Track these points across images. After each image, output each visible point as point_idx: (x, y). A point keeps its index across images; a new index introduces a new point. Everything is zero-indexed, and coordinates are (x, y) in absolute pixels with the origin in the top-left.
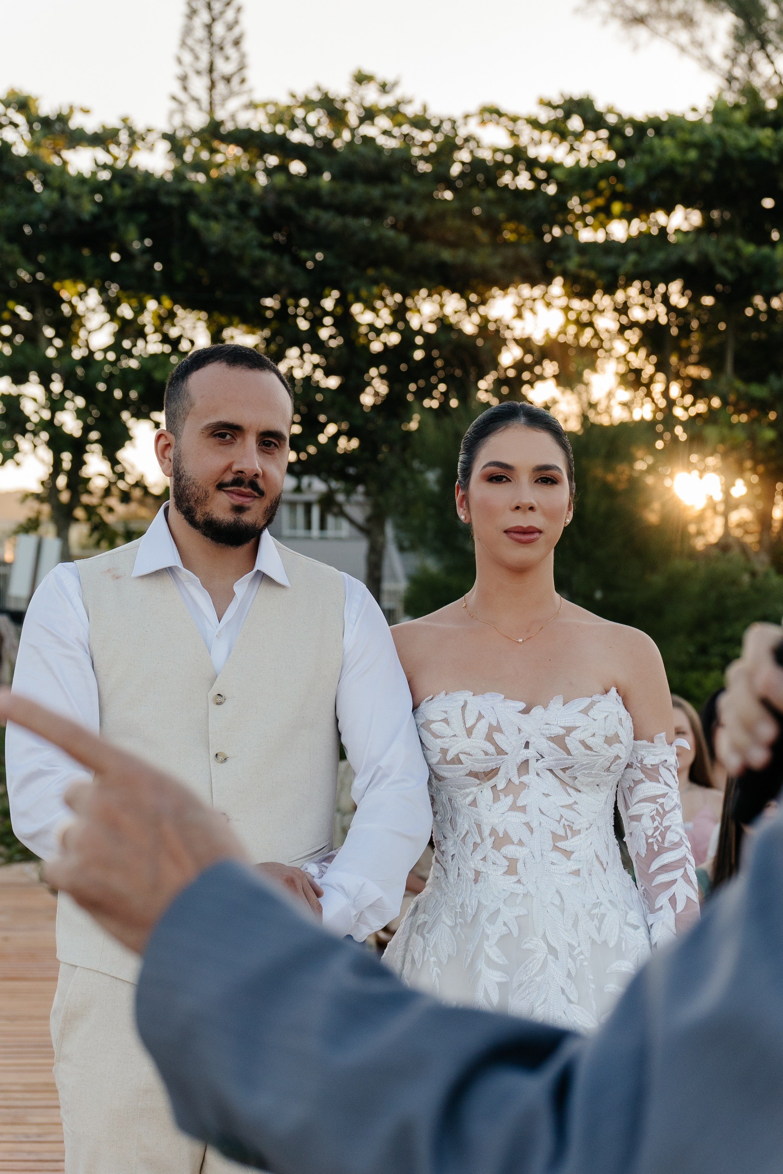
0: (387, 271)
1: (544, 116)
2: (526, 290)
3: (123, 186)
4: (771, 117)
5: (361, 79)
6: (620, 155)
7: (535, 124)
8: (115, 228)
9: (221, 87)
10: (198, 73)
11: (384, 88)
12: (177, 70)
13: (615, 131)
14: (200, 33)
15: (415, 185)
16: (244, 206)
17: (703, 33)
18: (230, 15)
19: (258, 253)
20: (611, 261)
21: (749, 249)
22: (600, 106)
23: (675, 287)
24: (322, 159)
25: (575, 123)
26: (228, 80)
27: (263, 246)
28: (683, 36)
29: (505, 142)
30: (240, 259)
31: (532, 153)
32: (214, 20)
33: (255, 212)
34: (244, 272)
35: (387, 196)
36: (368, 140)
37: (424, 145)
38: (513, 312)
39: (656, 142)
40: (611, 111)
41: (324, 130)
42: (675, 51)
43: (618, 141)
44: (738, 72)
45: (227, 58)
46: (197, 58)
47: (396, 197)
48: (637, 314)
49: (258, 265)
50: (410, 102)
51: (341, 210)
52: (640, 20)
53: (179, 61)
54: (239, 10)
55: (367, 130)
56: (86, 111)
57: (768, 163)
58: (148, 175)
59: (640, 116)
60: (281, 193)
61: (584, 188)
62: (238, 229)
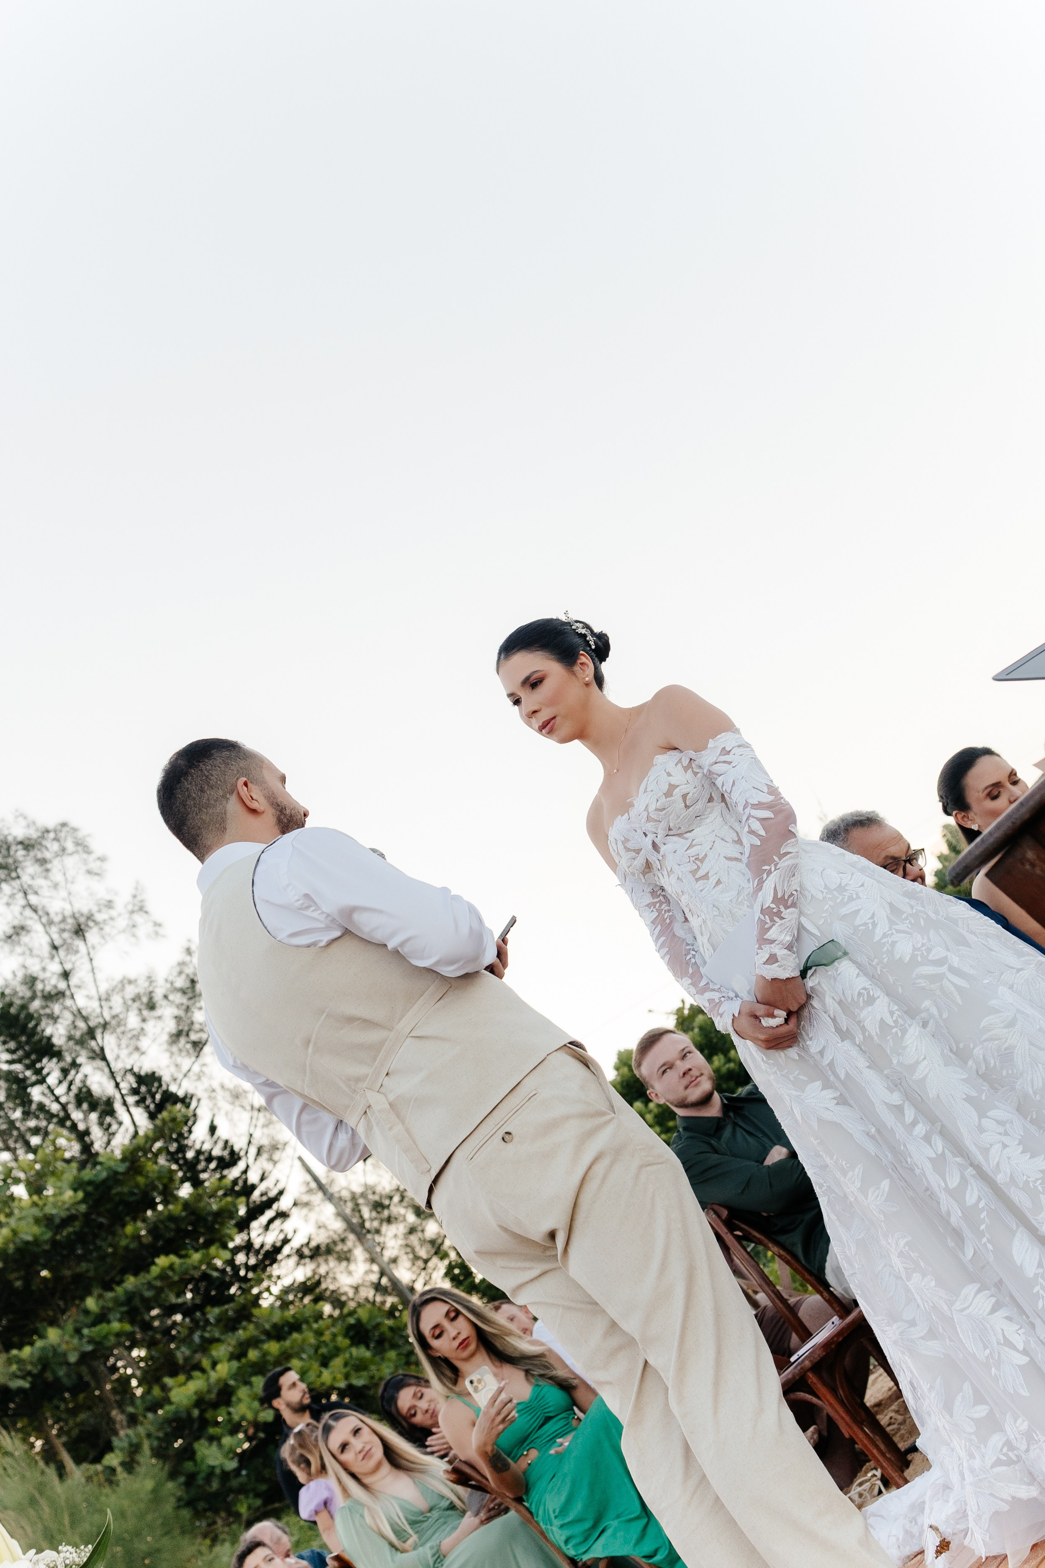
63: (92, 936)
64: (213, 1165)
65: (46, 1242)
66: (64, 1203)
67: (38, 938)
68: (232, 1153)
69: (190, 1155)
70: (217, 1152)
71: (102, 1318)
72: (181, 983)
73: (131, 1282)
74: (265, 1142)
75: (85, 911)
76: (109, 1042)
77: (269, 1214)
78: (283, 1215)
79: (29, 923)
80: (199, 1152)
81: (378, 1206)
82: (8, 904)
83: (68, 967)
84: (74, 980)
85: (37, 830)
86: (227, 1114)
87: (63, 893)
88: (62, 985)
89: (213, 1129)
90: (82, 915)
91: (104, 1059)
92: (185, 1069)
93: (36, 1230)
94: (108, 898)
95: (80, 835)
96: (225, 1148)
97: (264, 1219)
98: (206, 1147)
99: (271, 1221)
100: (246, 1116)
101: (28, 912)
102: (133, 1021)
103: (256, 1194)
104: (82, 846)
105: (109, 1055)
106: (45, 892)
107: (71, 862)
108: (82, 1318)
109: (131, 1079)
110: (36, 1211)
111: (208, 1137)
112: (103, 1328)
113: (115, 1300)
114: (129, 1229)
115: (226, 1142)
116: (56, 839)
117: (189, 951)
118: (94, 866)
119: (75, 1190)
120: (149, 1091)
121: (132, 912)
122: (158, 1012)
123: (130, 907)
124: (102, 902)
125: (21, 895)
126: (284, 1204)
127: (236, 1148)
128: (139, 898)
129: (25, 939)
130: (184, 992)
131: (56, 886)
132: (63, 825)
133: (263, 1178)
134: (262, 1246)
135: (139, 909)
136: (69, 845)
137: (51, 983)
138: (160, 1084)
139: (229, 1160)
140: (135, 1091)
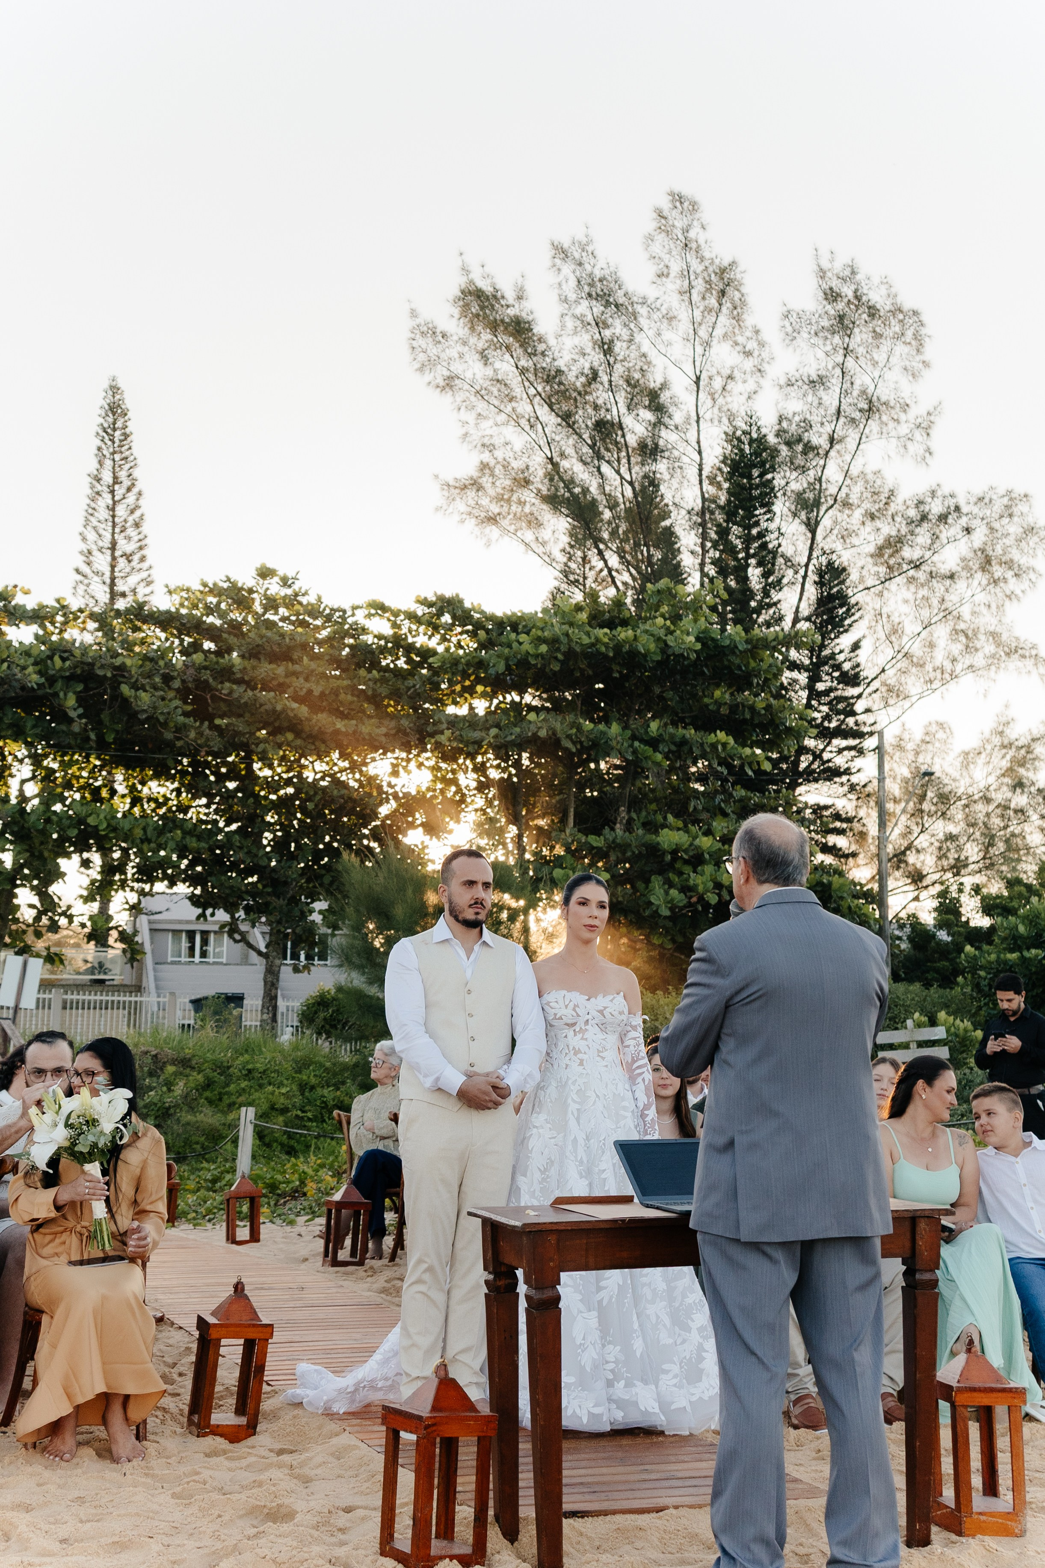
0: (290, 736)
1: (420, 611)
2: (401, 753)
3: (64, 660)
4: (607, 616)
5: (265, 573)
6: (481, 646)
7: (412, 617)
8: (56, 695)
9: (122, 563)
10: (100, 550)
11: (284, 581)
12: (84, 547)
13: (478, 626)
14: (104, 514)
15: (313, 665)
17: (546, 534)
18: (131, 498)
19: (181, 719)
22: (467, 604)
24: (233, 640)
25: (447, 618)
26: (129, 558)
27: (186, 714)
28: (529, 536)
29: (388, 631)
30: (165, 725)
31: (410, 641)
32: (116, 503)
33: (177, 684)
34: (168, 736)
35: (290, 674)
36: (271, 625)
37: (317, 629)
38: (390, 770)
39: (513, 636)
40: (476, 609)
41: (236, 616)
42: (522, 548)
43: (481, 633)
44: (572, 566)
45: (129, 538)
46: (100, 536)
47: (295, 674)
48: (495, 775)
49: (180, 729)
50: (305, 594)
51: (251, 684)
52: (492, 520)
53: (84, 539)
54: (140, 495)
55: (270, 616)
56: (27, 593)
57: (604, 656)
58: (85, 648)
60: (198, 667)
62: (163, 699)
63: (873, 425)
64: (836, 674)
65: (653, 661)
66: (683, 642)
67: (831, 397)
68: (857, 675)
69: (826, 652)
70: (846, 666)
71: (654, 743)
72: (912, 513)
73: (690, 733)
74: (892, 682)
75: (884, 398)
76: (827, 519)
77: (852, 742)
78: (860, 751)
79: (833, 381)
80: (833, 656)
81: (944, 798)
82: (828, 354)
83: (839, 434)
84: (837, 448)
85: (893, 304)
86: (877, 642)
87: (876, 373)
88: (825, 447)
89: (856, 647)
90: (879, 400)
91: (813, 532)
92: (869, 583)
93: (652, 647)
94: (908, 402)
95: (923, 331)
96: (853, 668)
97: (844, 743)
98: (841, 658)
99: (849, 748)
100: (890, 653)
101: (838, 371)
102: (858, 514)
103: (851, 721)
104: (919, 342)
105: (820, 531)
106: (862, 361)
107: (900, 349)
108: (642, 731)
109: (824, 560)
110: (662, 633)
111: (847, 650)
112: (649, 750)
113: (672, 736)
114: (717, 693)
115: (858, 665)
116: (902, 322)
117: (933, 493)
119: (698, 639)
120: (830, 581)
121: (918, 426)
122: (878, 523)
123: (919, 420)
124: (901, 401)
125: (841, 352)
126: (866, 744)
127: (863, 674)
128: (932, 418)
129: (821, 393)
130: (910, 522)
131: (875, 364)
132: (915, 313)
133: (868, 711)
134: (829, 761)
135: (926, 427)
136: (909, 334)
137: (818, 438)
138: (843, 582)
139: (851, 679)
140: (820, 573)
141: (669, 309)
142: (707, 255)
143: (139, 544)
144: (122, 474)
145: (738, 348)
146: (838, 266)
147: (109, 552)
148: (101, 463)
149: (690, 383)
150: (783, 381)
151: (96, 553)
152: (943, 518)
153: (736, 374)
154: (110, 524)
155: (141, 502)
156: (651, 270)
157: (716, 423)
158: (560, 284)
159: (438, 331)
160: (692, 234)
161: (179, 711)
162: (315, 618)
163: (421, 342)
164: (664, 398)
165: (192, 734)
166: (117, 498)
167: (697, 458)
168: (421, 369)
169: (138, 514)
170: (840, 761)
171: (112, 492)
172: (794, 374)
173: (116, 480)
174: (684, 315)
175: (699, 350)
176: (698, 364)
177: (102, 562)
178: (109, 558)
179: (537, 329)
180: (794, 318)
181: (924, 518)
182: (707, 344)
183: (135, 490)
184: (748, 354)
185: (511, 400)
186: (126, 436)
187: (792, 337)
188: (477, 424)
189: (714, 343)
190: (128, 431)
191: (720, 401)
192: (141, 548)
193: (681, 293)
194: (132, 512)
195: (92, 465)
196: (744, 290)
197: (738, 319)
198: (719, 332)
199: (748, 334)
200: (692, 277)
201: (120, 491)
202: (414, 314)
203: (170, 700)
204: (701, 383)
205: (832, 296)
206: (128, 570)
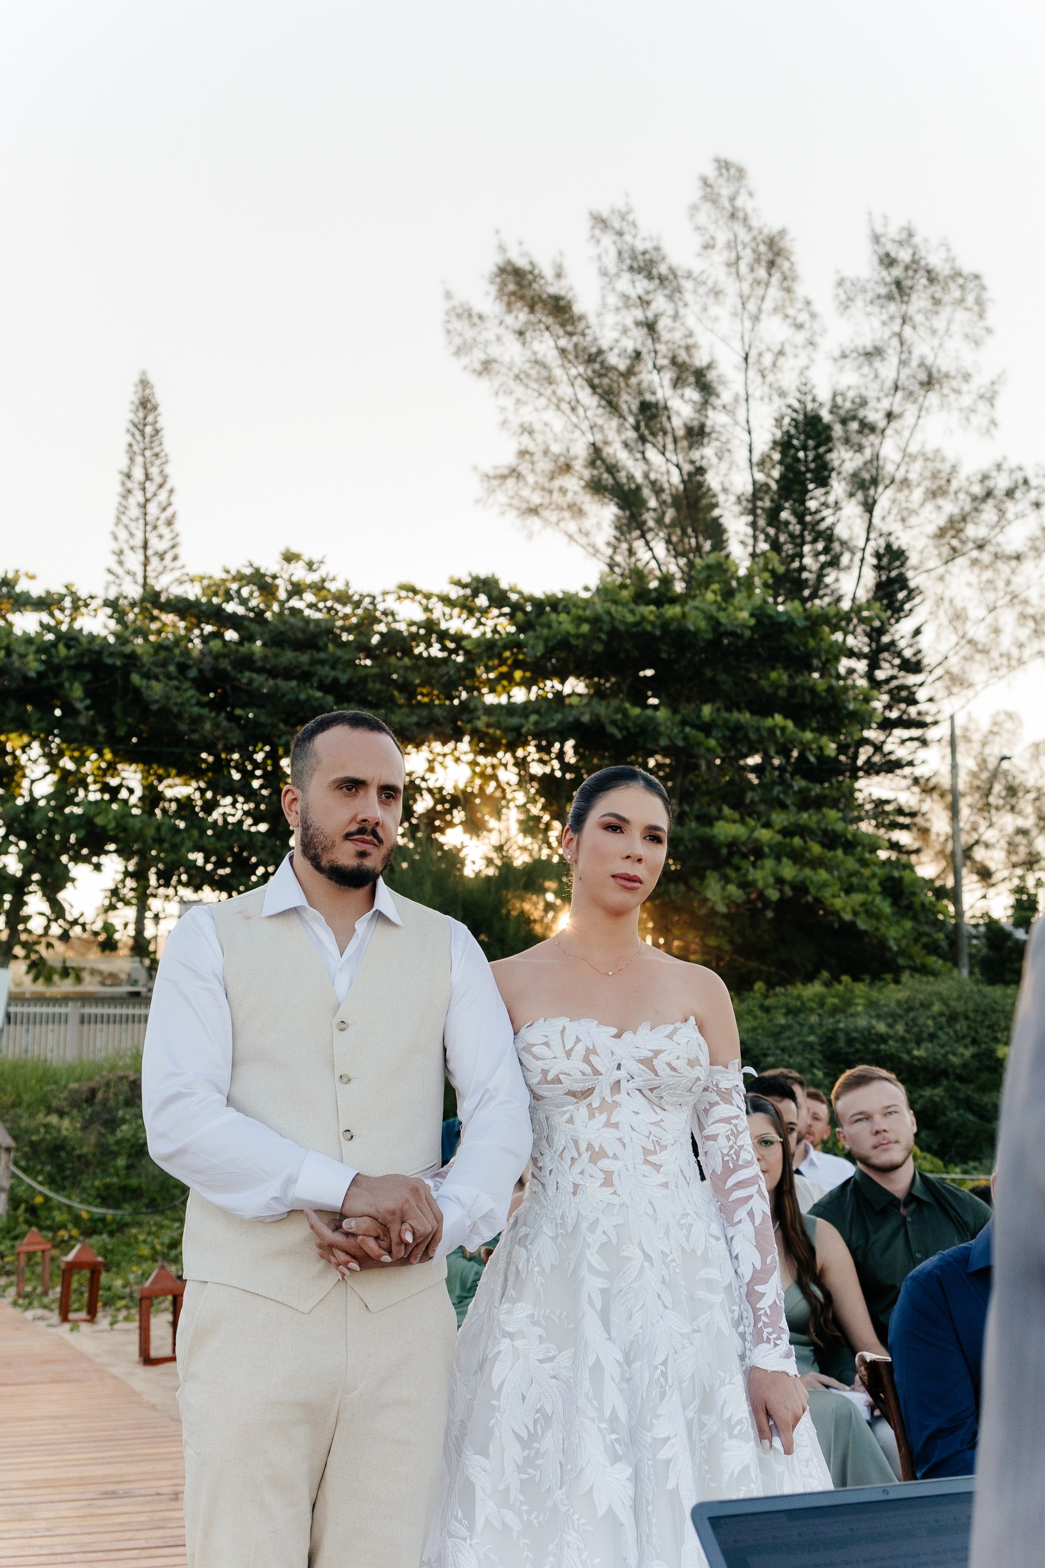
1: (454, 593)
2: (437, 746)
3: (67, 647)
4: (654, 595)
5: (290, 557)
6: (521, 629)
7: (446, 600)
8: (60, 685)
9: (154, 562)
10: (133, 549)
11: (310, 566)
12: (115, 546)
13: (516, 607)
14: (135, 512)
15: (339, 652)
16: (183, 668)
17: (588, 523)
18: (163, 496)
19: (196, 710)
20: (515, 721)
21: (637, 711)
22: (504, 585)
23: (570, 744)
24: (255, 628)
25: (482, 600)
26: (162, 557)
27: (200, 704)
28: (572, 525)
29: (419, 616)
30: (179, 716)
31: (443, 626)
32: (147, 500)
33: (193, 673)
34: (183, 727)
35: (313, 662)
36: (296, 613)
37: (347, 617)
38: (426, 766)
39: (553, 616)
40: (513, 590)
41: (256, 602)
42: (565, 539)
43: (520, 616)
44: (618, 558)
45: (161, 537)
46: (132, 535)
47: (322, 662)
48: (536, 769)
49: (196, 721)
50: (334, 579)
51: (273, 673)
52: (534, 511)
53: (116, 538)
54: (171, 491)
55: (295, 603)
56: (31, 577)
57: (651, 636)
58: (92, 638)
59: (539, 594)
60: (217, 657)
61: (490, 658)
62: (177, 688)
63: (933, 398)
64: (897, 662)
65: (704, 641)
66: (737, 619)
67: (888, 369)
68: (919, 663)
69: (886, 639)
70: (908, 653)
72: (977, 489)
73: (746, 717)
74: (955, 670)
75: (944, 369)
76: (884, 498)
77: (915, 732)
78: (924, 742)
79: (891, 351)
80: (893, 643)
81: (1012, 791)
82: (884, 323)
83: (896, 409)
84: (894, 425)
85: (953, 268)
86: (940, 626)
87: (936, 342)
88: (882, 424)
89: (917, 632)
90: (939, 371)
91: (870, 513)
92: (931, 564)
94: (970, 371)
95: (986, 295)
96: (915, 654)
97: (906, 733)
98: (902, 644)
99: (911, 739)
100: (954, 639)
101: (895, 342)
102: (918, 494)
103: (913, 711)
104: (981, 307)
105: (878, 511)
106: (921, 330)
107: (961, 316)
109: (882, 542)
110: (713, 609)
111: (909, 636)
112: (701, 736)
115: (919, 652)
116: (962, 287)
117: (1000, 467)
118: (979, 332)
120: (888, 565)
121: (982, 397)
122: (940, 501)
123: (982, 391)
124: (963, 371)
125: (899, 321)
126: (932, 734)
127: (926, 661)
128: (996, 387)
129: (877, 363)
130: (974, 499)
131: (934, 332)
132: (977, 277)
133: (931, 700)
134: (890, 753)
135: (989, 398)
136: (970, 299)
137: (874, 416)
138: (902, 565)
139: (913, 666)
140: (878, 556)
141: (715, 284)
142: (755, 223)
143: (171, 544)
144: (154, 471)
145: (789, 321)
146: (893, 231)
147: (140, 552)
148: (132, 460)
149: (739, 359)
150: (837, 353)
151: (127, 551)
152: (1010, 493)
153: (788, 349)
154: (141, 522)
155: (174, 499)
156: (696, 241)
157: (766, 400)
158: (599, 257)
159: (474, 312)
160: (739, 203)
161: (194, 701)
162: (344, 604)
163: (457, 325)
164: (711, 376)
165: (208, 726)
166: (149, 495)
167: (745, 437)
168: (458, 352)
169: (169, 511)
170: (901, 753)
171: (144, 489)
172: (848, 346)
173: (147, 477)
174: (731, 288)
175: (748, 324)
176: (746, 340)
177: (134, 561)
178: (141, 558)
179: (578, 308)
180: (848, 284)
181: (989, 494)
182: (756, 319)
183: (167, 487)
184: (800, 327)
185: (550, 383)
186: (157, 432)
187: (845, 306)
188: (516, 411)
189: (763, 317)
190: (158, 426)
191: (770, 378)
192: (173, 547)
193: (729, 265)
194: (164, 509)
195: (123, 462)
196: (794, 259)
197: (788, 290)
198: (768, 305)
199: (799, 305)
200: (740, 247)
201: (151, 487)
202: (448, 295)
203: (185, 690)
204: (750, 360)
205: (888, 261)
206: (160, 569)
